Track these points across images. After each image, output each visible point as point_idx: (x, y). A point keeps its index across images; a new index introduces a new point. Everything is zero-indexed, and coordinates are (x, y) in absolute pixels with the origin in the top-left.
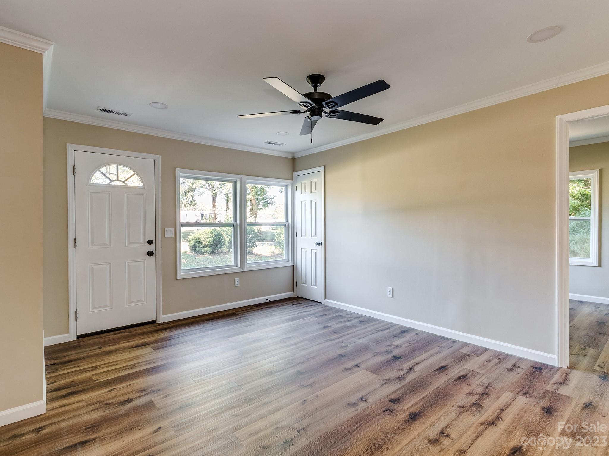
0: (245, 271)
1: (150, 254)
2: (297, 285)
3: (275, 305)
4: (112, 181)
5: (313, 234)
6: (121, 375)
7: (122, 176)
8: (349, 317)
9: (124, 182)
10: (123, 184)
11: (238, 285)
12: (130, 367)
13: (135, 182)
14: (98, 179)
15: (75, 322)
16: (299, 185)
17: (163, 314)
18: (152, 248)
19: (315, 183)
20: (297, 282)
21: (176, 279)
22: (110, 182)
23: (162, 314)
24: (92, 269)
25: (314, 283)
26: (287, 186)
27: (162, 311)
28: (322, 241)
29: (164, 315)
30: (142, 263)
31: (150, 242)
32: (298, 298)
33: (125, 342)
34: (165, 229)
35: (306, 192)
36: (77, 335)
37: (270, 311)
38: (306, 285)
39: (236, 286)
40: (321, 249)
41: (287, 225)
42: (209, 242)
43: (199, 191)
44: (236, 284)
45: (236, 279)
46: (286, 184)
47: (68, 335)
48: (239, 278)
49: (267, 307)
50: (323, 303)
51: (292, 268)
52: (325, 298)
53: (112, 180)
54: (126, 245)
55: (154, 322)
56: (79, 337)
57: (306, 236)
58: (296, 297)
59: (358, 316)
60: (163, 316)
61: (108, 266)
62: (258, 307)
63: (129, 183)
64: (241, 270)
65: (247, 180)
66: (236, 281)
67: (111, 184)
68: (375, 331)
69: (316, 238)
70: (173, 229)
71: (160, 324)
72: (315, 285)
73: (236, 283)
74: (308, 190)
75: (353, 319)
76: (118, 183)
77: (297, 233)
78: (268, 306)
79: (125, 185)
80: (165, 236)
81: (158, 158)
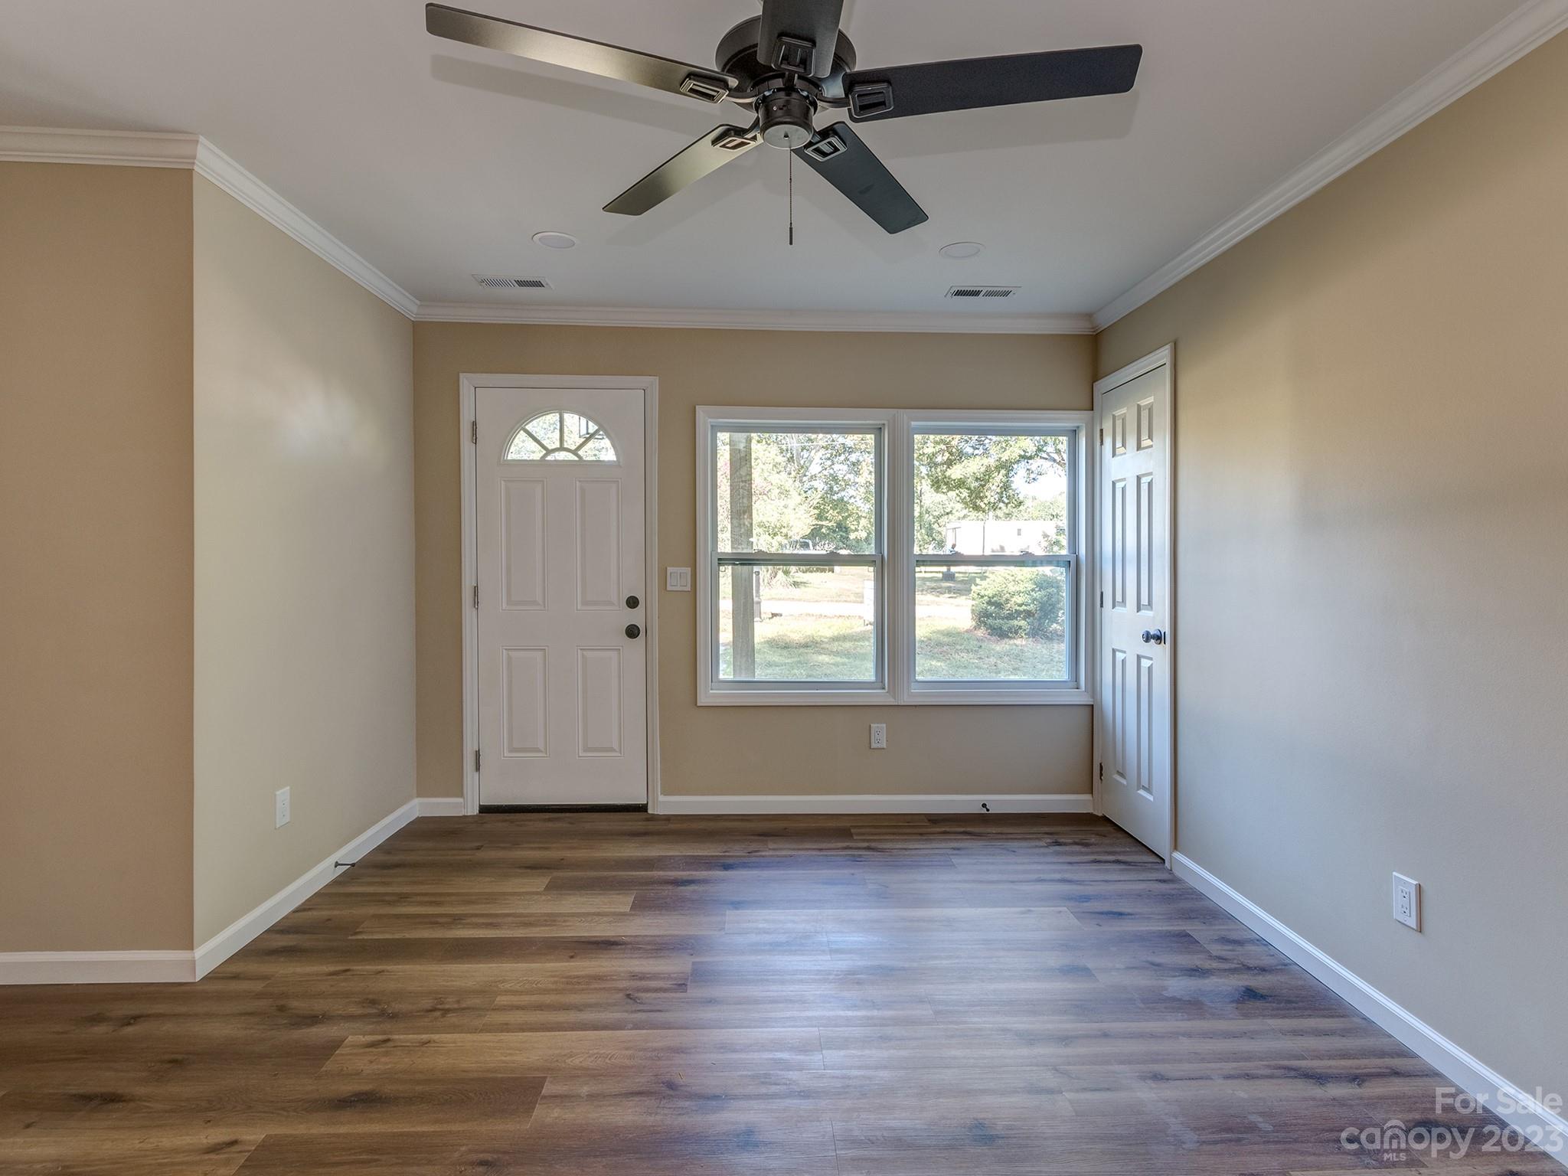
0: (903, 704)
1: (632, 632)
2: (1101, 775)
3: (994, 830)
4: (549, 452)
5: (1144, 601)
6: (407, 936)
7: (572, 441)
8: (1214, 953)
9: (575, 452)
10: (571, 457)
11: (879, 746)
12: (449, 920)
13: (604, 451)
14: (522, 449)
15: (477, 774)
16: (1107, 426)
17: (665, 793)
18: (636, 617)
19: (1147, 410)
20: (1101, 764)
21: (696, 704)
22: (545, 455)
23: (659, 793)
24: (509, 658)
25: (1144, 782)
26: (1073, 434)
27: (659, 784)
28: (1166, 628)
29: (665, 795)
30: (614, 654)
31: (632, 602)
32: (1106, 820)
33: (536, 845)
34: (666, 568)
35: (1125, 448)
36: (480, 805)
37: (954, 849)
38: (1124, 782)
39: (874, 745)
40: (1160, 654)
41: (1072, 565)
42: (1020, 605)
43: (1029, 467)
44: (873, 741)
45: (872, 725)
46: (1070, 425)
47: (460, 800)
48: (885, 725)
49: (962, 829)
50: (1167, 864)
51: (1087, 712)
52: (1176, 847)
53: (550, 448)
54: (579, 608)
55: (642, 809)
56: (485, 810)
57: (1125, 606)
58: (1098, 816)
59: (1267, 961)
60: (662, 798)
61: (540, 653)
62: (935, 823)
63: (588, 453)
64: (891, 701)
65: (913, 423)
66: (872, 732)
67: (549, 458)
68: (1269, 1066)
69: (1150, 613)
70: (688, 570)
71: (655, 818)
72: (1148, 790)
73: (873, 737)
74: (1132, 442)
75: (1229, 970)
76: (562, 456)
77: (1102, 593)
78: (969, 829)
79: (576, 459)
80: (668, 589)
81: (652, 382)
